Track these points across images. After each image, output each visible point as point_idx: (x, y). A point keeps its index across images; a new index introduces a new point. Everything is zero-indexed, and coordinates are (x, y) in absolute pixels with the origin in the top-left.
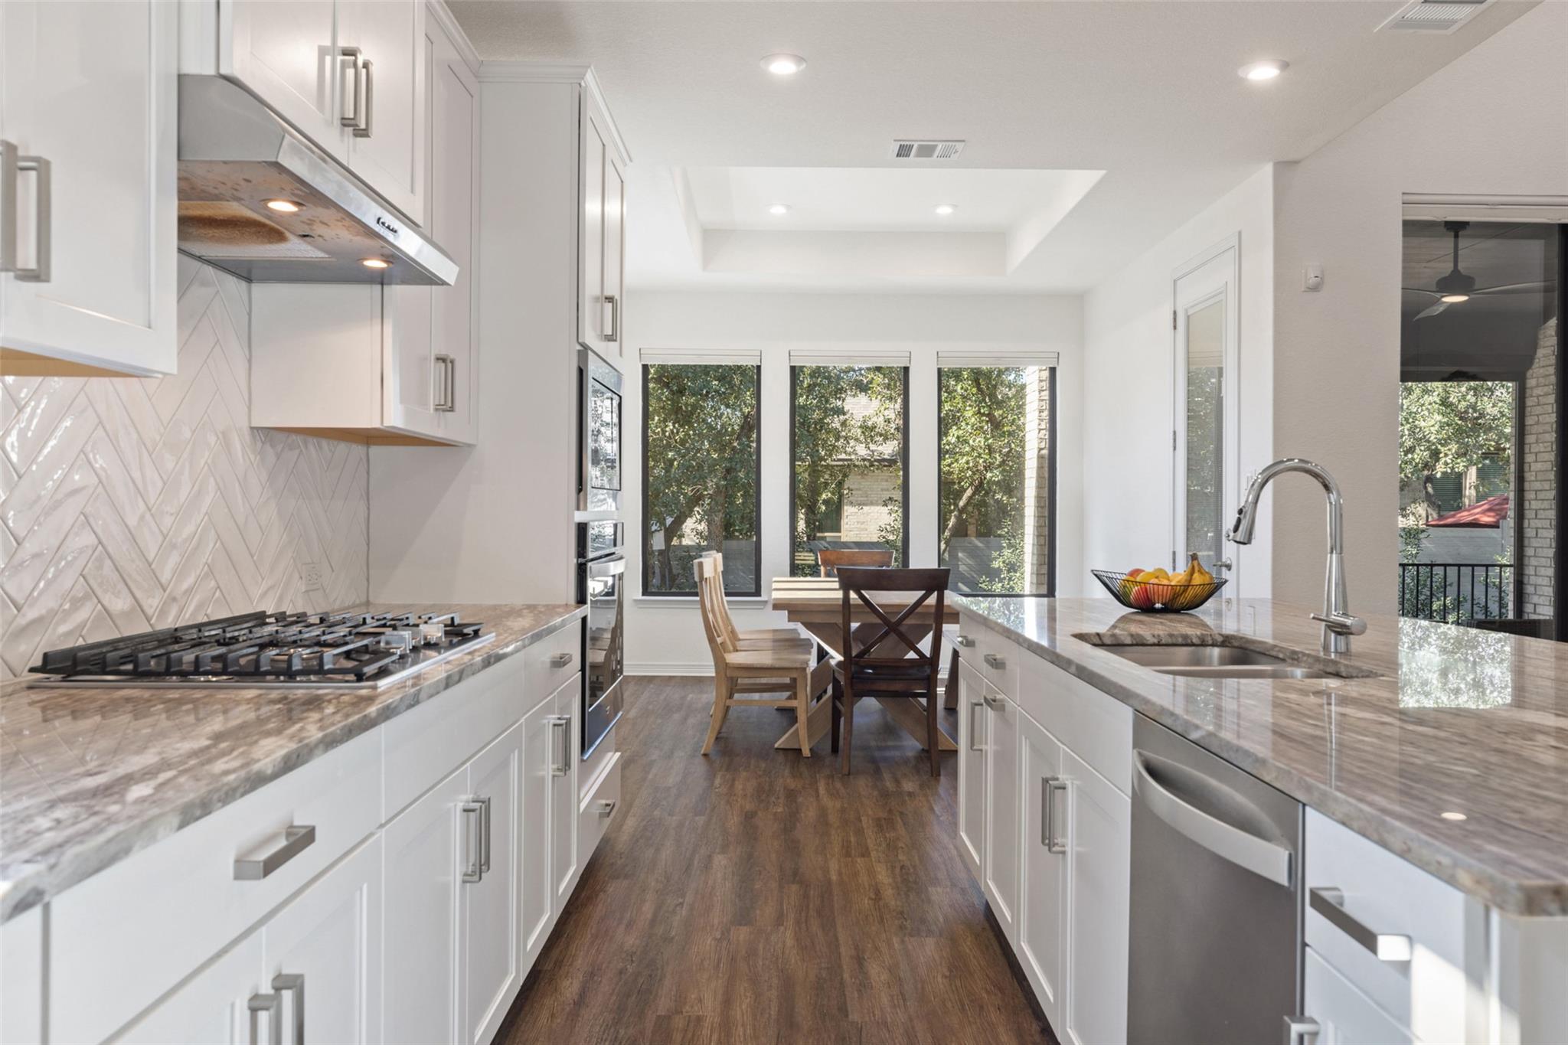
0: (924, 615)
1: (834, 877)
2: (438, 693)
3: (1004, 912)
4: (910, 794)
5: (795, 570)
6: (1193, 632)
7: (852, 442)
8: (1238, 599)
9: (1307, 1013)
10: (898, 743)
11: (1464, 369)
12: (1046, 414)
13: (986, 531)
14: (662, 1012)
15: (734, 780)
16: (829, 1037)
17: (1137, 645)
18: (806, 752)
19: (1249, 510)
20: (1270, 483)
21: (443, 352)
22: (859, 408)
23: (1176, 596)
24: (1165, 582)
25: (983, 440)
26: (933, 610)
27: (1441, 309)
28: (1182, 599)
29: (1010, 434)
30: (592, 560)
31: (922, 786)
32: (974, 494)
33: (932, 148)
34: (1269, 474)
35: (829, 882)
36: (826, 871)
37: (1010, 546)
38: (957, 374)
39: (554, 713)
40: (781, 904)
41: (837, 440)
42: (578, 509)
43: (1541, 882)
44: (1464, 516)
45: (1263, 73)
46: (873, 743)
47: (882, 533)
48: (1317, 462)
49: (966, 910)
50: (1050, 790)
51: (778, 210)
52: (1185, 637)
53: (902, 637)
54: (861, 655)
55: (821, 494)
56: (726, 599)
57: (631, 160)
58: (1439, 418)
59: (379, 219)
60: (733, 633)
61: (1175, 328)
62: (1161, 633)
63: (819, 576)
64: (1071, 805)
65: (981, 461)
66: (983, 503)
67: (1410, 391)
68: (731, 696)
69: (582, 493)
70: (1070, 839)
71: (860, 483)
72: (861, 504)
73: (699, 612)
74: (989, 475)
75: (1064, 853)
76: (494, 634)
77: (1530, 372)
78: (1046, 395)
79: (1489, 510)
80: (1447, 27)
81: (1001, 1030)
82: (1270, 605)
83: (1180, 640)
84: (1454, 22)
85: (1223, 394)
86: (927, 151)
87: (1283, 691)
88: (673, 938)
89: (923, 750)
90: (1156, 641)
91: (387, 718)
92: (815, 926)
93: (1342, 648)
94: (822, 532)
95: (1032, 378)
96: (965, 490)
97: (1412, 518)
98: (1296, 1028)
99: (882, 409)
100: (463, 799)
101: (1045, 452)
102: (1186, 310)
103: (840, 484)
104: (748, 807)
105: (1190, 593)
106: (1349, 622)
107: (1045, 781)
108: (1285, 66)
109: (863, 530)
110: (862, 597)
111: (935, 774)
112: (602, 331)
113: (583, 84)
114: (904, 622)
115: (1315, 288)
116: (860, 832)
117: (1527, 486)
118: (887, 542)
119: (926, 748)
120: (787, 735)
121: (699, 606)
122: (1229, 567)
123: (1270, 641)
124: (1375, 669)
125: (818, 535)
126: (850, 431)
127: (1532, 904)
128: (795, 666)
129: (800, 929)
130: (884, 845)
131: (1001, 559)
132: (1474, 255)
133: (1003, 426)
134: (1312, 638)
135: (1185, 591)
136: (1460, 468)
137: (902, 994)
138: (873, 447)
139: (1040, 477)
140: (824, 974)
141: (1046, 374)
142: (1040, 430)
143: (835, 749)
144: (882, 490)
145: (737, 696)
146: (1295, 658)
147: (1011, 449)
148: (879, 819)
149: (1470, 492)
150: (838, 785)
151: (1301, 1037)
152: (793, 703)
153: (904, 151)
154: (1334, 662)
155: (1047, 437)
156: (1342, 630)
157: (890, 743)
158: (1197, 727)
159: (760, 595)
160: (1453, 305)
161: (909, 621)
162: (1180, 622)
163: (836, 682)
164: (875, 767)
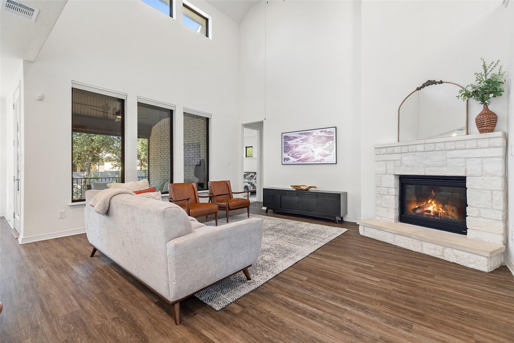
61: (14, 109)
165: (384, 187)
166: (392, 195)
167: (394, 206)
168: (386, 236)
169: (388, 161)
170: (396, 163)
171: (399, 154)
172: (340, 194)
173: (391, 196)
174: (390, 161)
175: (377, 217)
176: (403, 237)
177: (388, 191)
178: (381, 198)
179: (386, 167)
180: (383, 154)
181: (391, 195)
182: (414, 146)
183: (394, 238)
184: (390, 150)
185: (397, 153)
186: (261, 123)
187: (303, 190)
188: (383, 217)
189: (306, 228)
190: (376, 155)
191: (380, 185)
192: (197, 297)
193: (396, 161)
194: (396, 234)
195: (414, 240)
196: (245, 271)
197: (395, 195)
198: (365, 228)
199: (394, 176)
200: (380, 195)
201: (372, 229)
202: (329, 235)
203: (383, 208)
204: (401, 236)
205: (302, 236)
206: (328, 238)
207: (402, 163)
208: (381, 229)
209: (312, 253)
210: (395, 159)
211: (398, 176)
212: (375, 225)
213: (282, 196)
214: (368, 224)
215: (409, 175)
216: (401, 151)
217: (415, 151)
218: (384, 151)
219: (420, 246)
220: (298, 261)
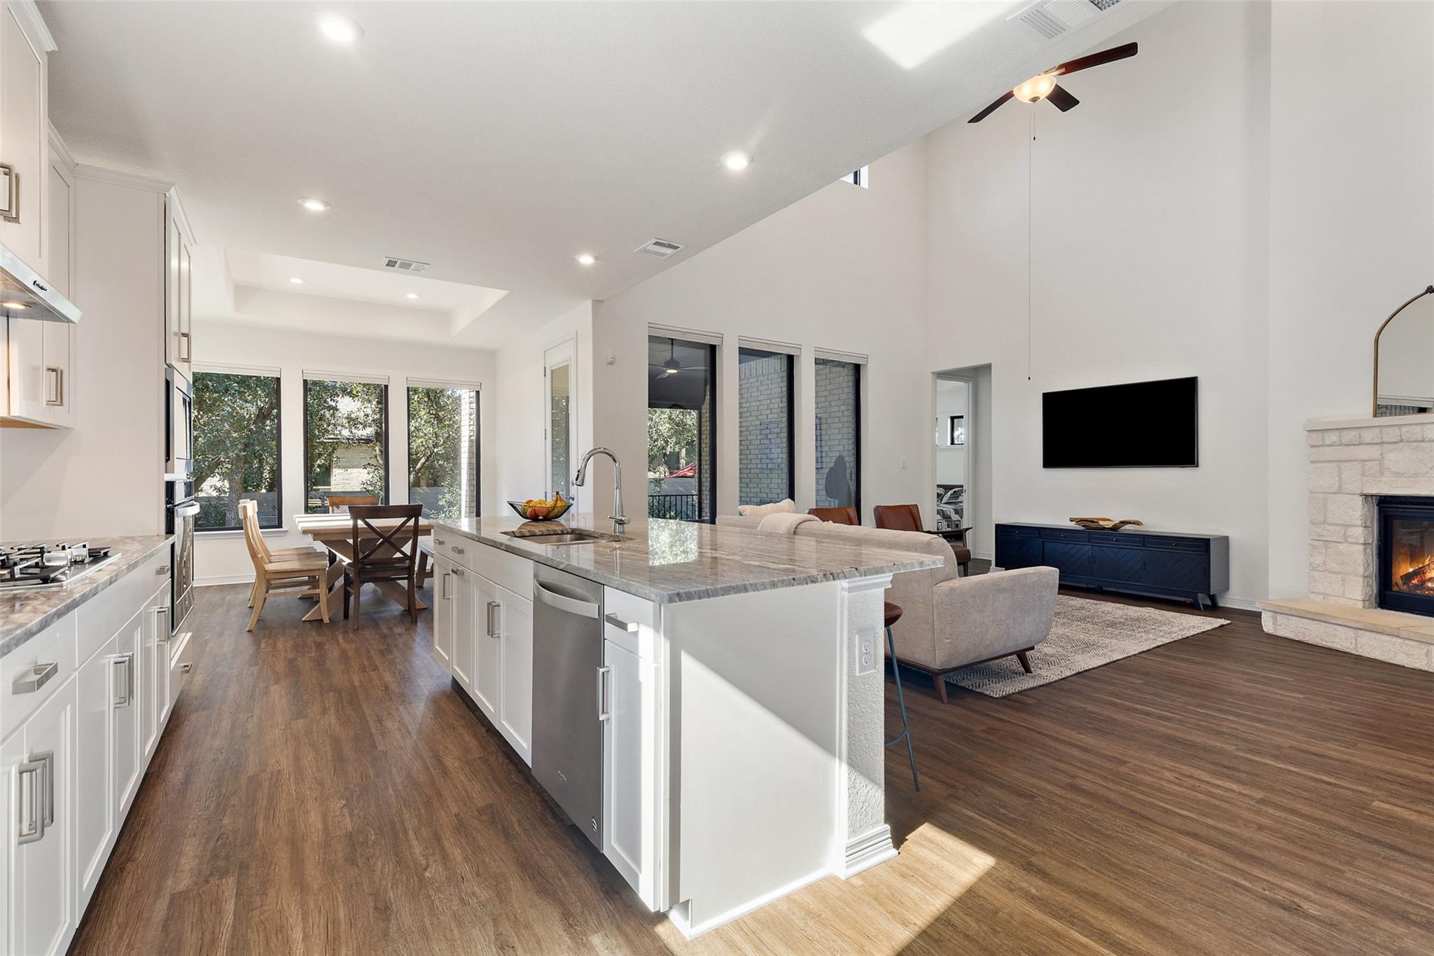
0: (407, 531)
1: (357, 684)
2: (106, 587)
3: (464, 680)
4: (399, 634)
5: (309, 509)
6: (558, 529)
7: (339, 428)
8: (578, 513)
9: (605, 665)
10: (388, 609)
11: (678, 403)
12: (474, 416)
13: (435, 482)
14: (250, 773)
15: (275, 643)
16: (368, 761)
17: (532, 536)
18: (326, 620)
19: (582, 471)
20: (592, 457)
21: (53, 366)
22: (346, 405)
23: (549, 512)
24: (544, 506)
25: (431, 429)
26: (412, 528)
27: (667, 375)
28: (552, 514)
29: (449, 426)
30: (178, 505)
31: (407, 629)
32: (426, 461)
33: (410, 265)
34: (591, 454)
35: (354, 687)
36: (351, 682)
37: (449, 492)
38: (416, 391)
39: (157, 605)
40: (324, 703)
41: (329, 426)
42: (166, 473)
43: (674, 592)
44: (681, 473)
45: (586, 260)
46: (372, 611)
47: (364, 486)
48: (611, 449)
49: (440, 686)
50: (492, 608)
51: (296, 281)
52: (555, 531)
53: (392, 544)
54: (365, 558)
55: (317, 461)
56: (260, 530)
57: (196, 243)
58: (668, 425)
59: (35, 282)
60: (266, 551)
61: (545, 375)
62: (543, 529)
63: (329, 513)
64: (502, 614)
65: (431, 441)
66: (432, 467)
67: (656, 412)
68: (267, 592)
69: (169, 462)
70: (502, 631)
71: (344, 454)
72: (346, 468)
73: (245, 540)
74: (436, 450)
75: (499, 637)
76: (120, 554)
77: (703, 406)
78: (474, 405)
79: (691, 469)
80: (663, 256)
81: (466, 735)
82: (592, 515)
83: (552, 532)
84: (666, 254)
85: (570, 412)
86: (406, 266)
87: (598, 547)
88: (250, 735)
89: (405, 610)
90: (541, 533)
91: (84, 601)
92: (349, 710)
93: (621, 530)
94: (316, 486)
95: (466, 396)
96: (420, 459)
97: (658, 473)
98: (601, 670)
99: (363, 407)
100: (114, 657)
101: (474, 438)
102: (551, 367)
103: (330, 455)
104: (290, 656)
105: (556, 510)
106: (623, 519)
107: (489, 604)
108: (597, 258)
109: (346, 484)
110: (367, 524)
111: (414, 622)
112: (180, 356)
113: (167, 195)
114: (394, 537)
115: (611, 364)
116: (370, 658)
117: (702, 458)
118: (368, 491)
119: (407, 609)
120: (309, 613)
121: (244, 536)
122: (573, 499)
123: (593, 530)
124: (633, 537)
125: (314, 488)
126: (338, 420)
127: (671, 600)
128: (318, 568)
129: (339, 714)
130: (387, 663)
131: (444, 500)
132: (679, 352)
133: (445, 421)
134: (610, 527)
135: (553, 509)
136: (677, 450)
137: (408, 732)
138: (354, 431)
139: (470, 452)
140: (359, 732)
141: (474, 394)
142: (470, 425)
143: (346, 616)
144: (361, 458)
145: (270, 591)
146: (602, 536)
147: (450, 435)
148: (382, 650)
149: (683, 461)
150: (351, 636)
151: (603, 673)
152: (317, 591)
153: (391, 264)
154: (618, 536)
155: (475, 429)
156: (621, 523)
157: (382, 609)
158: (562, 563)
159: (282, 527)
160: (671, 374)
161: (397, 536)
162: (552, 524)
163: (347, 576)
164: (374, 623)
165: (1331, 524)
166: (1356, 544)
167: (1361, 570)
168: (1336, 635)
169: (1346, 461)
170: (1367, 467)
171: (1378, 446)
172: (1209, 540)
173: (1354, 545)
174: (1350, 461)
175: (1313, 596)
176: (1379, 636)
177: (1345, 534)
178: (1326, 550)
179: (1339, 476)
180: (1329, 446)
181: (1351, 543)
182: (1418, 428)
183: (1356, 640)
184: (1349, 436)
185: (1369, 444)
186: (986, 369)
187: (1104, 528)
188: (1329, 595)
189: (1120, 613)
190: (1312, 446)
191: (1322, 519)
192: (952, 682)
193: (1367, 463)
194: (1360, 629)
195: (1407, 642)
196: (1021, 655)
197: (1364, 544)
198: (1279, 617)
199: (1361, 498)
200: (1321, 543)
201: (1298, 619)
202: (1181, 627)
203: (1330, 575)
204: (1373, 635)
205: (1113, 624)
206: (1180, 633)
207: (1384, 467)
208: (1322, 619)
209: (1144, 652)
210: (1364, 457)
211: (1374, 498)
212: (1304, 609)
213: (1045, 543)
214: (1287, 607)
215: (1405, 497)
216: (1382, 438)
217: (1421, 439)
218: (1332, 438)
219: (1424, 657)
220: (1117, 660)
